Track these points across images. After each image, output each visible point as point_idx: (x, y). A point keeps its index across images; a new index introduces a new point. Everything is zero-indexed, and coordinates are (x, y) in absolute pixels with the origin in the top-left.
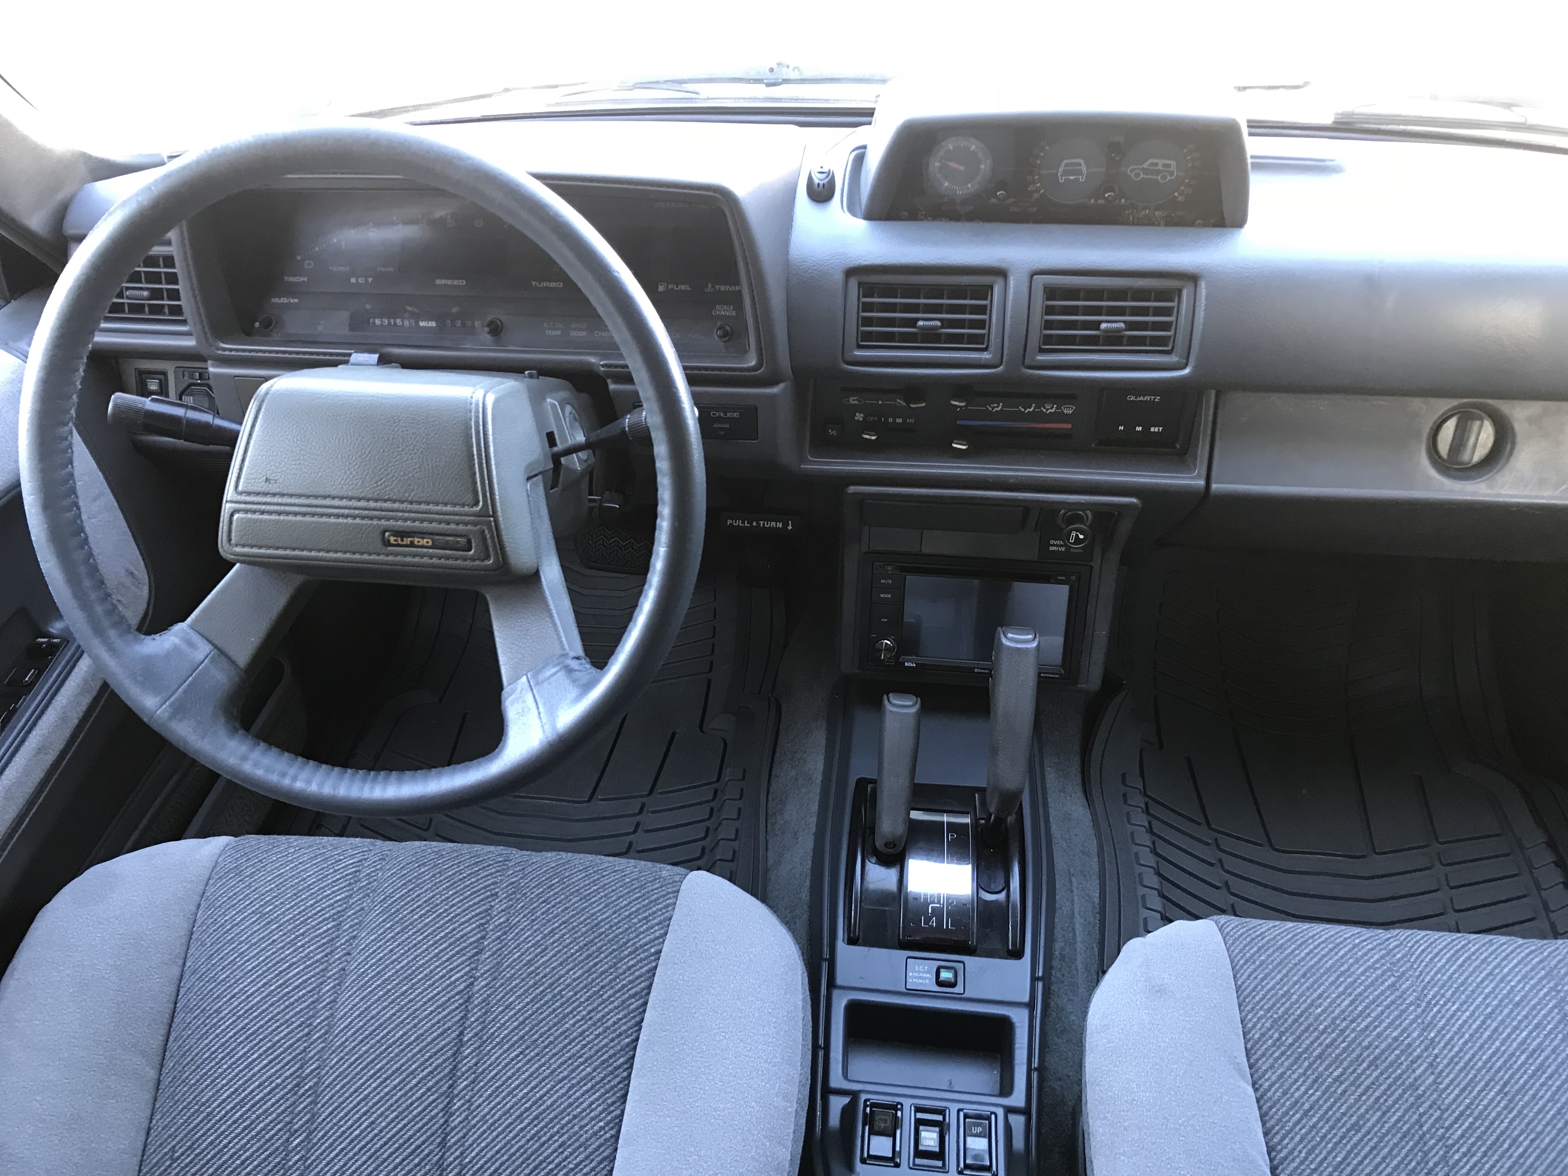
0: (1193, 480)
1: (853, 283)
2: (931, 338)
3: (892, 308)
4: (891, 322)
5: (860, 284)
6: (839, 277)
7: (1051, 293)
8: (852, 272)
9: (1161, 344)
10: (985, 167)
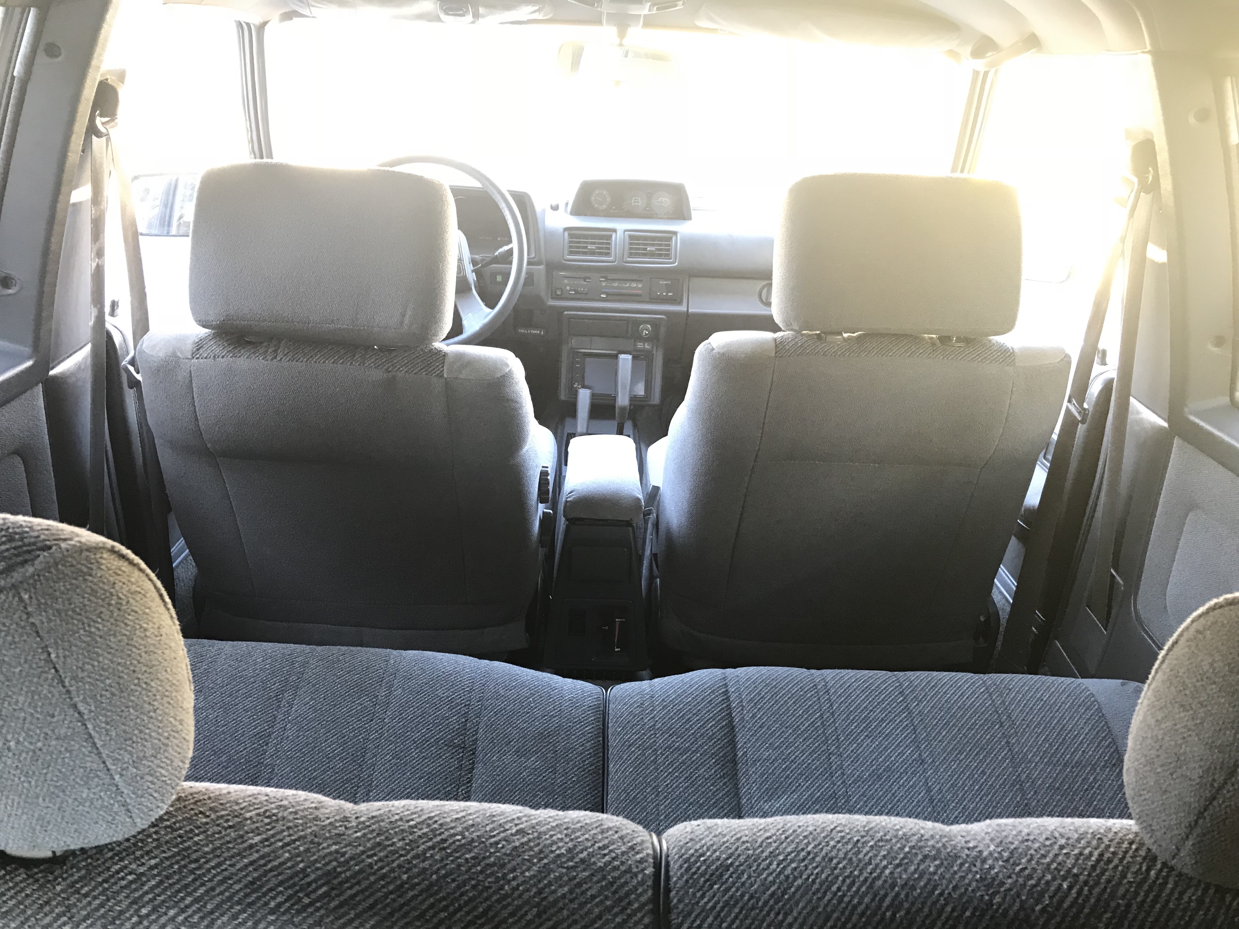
0: (682, 308)
1: (566, 234)
2: (593, 253)
3: (579, 242)
4: (579, 247)
5: (569, 234)
6: (562, 230)
7: (631, 237)
8: (566, 229)
9: (668, 256)
10: (609, 200)
